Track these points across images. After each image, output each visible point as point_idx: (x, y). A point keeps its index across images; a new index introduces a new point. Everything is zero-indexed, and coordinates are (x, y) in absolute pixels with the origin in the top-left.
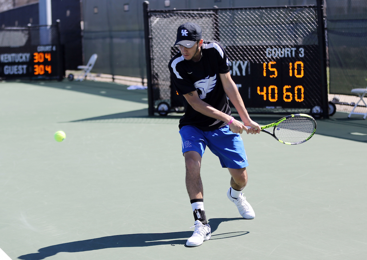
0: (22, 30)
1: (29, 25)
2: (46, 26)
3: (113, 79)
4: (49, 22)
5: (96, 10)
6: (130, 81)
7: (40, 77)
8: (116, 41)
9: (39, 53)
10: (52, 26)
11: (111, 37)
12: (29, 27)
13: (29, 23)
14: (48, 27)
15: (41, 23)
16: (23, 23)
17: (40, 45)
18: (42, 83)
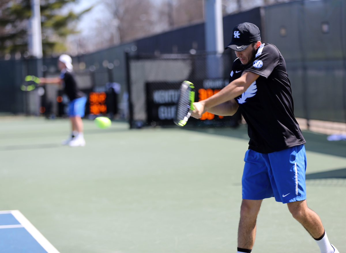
0: (184, 60)
1: (193, 52)
2: (215, 52)
3: (308, 125)
4: (220, 47)
5: (283, 32)
6: (332, 129)
7: (208, 123)
8: (311, 73)
9: (206, 89)
10: (224, 54)
11: (305, 68)
12: (192, 56)
13: (191, 48)
14: (219, 56)
15: (209, 48)
16: (184, 49)
17: (207, 78)
18: (211, 130)
